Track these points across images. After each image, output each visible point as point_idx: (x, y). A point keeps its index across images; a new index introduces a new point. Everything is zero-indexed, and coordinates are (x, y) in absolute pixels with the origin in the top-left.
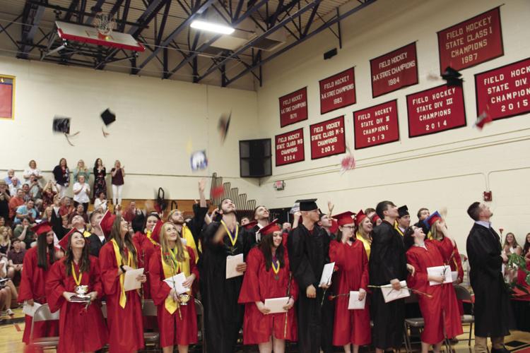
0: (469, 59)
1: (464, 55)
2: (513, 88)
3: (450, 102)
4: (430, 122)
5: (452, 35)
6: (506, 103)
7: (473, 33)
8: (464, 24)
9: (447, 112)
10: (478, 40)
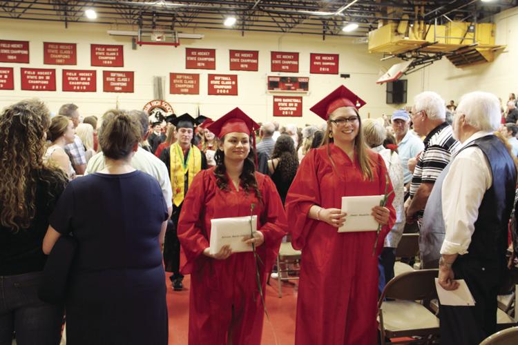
0: (60, 61)
1: (58, 58)
2: (79, 80)
3: (48, 78)
4: (35, 85)
5: (52, 46)
6: (77, 85)
7: (64, 50)
8: (59, 44)
9: (46, 82)
10: (65, 54)
